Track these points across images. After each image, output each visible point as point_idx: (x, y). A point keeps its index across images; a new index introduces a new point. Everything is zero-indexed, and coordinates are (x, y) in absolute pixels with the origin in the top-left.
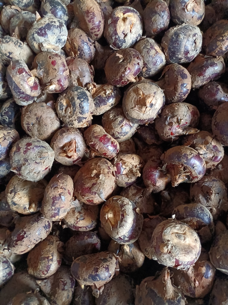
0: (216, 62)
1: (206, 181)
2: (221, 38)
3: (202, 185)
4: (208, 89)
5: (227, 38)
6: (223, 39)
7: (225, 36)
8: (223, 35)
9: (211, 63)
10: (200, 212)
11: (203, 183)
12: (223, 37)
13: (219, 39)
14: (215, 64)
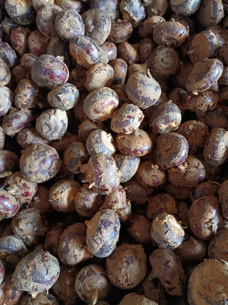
0: (19, 115)
1: (22, 214)
2: (20, 95)
3: (18, 218)
4: (20, 135)
5: (24, 95)
6: (21, 96)
7: (22, 93)
8: (21, 93)
9: (15, 116)
10: (6, 244)
11: (18, 216)
12: (20, 94)
13: (18, 96)
14: (19, 116)
